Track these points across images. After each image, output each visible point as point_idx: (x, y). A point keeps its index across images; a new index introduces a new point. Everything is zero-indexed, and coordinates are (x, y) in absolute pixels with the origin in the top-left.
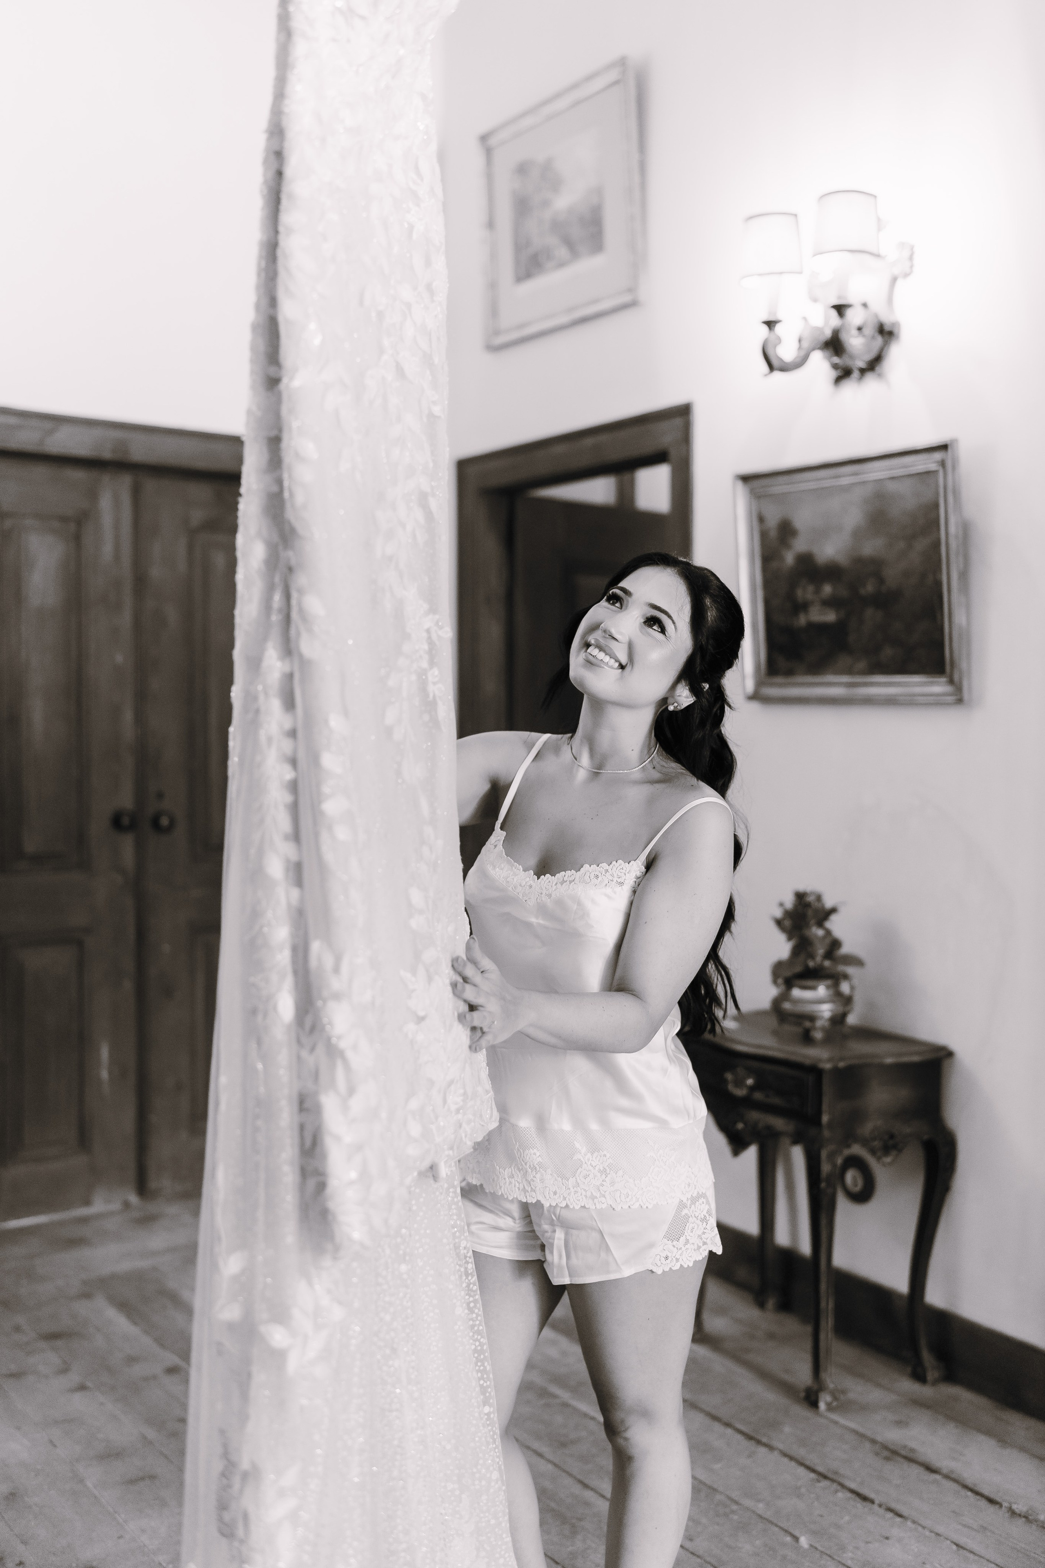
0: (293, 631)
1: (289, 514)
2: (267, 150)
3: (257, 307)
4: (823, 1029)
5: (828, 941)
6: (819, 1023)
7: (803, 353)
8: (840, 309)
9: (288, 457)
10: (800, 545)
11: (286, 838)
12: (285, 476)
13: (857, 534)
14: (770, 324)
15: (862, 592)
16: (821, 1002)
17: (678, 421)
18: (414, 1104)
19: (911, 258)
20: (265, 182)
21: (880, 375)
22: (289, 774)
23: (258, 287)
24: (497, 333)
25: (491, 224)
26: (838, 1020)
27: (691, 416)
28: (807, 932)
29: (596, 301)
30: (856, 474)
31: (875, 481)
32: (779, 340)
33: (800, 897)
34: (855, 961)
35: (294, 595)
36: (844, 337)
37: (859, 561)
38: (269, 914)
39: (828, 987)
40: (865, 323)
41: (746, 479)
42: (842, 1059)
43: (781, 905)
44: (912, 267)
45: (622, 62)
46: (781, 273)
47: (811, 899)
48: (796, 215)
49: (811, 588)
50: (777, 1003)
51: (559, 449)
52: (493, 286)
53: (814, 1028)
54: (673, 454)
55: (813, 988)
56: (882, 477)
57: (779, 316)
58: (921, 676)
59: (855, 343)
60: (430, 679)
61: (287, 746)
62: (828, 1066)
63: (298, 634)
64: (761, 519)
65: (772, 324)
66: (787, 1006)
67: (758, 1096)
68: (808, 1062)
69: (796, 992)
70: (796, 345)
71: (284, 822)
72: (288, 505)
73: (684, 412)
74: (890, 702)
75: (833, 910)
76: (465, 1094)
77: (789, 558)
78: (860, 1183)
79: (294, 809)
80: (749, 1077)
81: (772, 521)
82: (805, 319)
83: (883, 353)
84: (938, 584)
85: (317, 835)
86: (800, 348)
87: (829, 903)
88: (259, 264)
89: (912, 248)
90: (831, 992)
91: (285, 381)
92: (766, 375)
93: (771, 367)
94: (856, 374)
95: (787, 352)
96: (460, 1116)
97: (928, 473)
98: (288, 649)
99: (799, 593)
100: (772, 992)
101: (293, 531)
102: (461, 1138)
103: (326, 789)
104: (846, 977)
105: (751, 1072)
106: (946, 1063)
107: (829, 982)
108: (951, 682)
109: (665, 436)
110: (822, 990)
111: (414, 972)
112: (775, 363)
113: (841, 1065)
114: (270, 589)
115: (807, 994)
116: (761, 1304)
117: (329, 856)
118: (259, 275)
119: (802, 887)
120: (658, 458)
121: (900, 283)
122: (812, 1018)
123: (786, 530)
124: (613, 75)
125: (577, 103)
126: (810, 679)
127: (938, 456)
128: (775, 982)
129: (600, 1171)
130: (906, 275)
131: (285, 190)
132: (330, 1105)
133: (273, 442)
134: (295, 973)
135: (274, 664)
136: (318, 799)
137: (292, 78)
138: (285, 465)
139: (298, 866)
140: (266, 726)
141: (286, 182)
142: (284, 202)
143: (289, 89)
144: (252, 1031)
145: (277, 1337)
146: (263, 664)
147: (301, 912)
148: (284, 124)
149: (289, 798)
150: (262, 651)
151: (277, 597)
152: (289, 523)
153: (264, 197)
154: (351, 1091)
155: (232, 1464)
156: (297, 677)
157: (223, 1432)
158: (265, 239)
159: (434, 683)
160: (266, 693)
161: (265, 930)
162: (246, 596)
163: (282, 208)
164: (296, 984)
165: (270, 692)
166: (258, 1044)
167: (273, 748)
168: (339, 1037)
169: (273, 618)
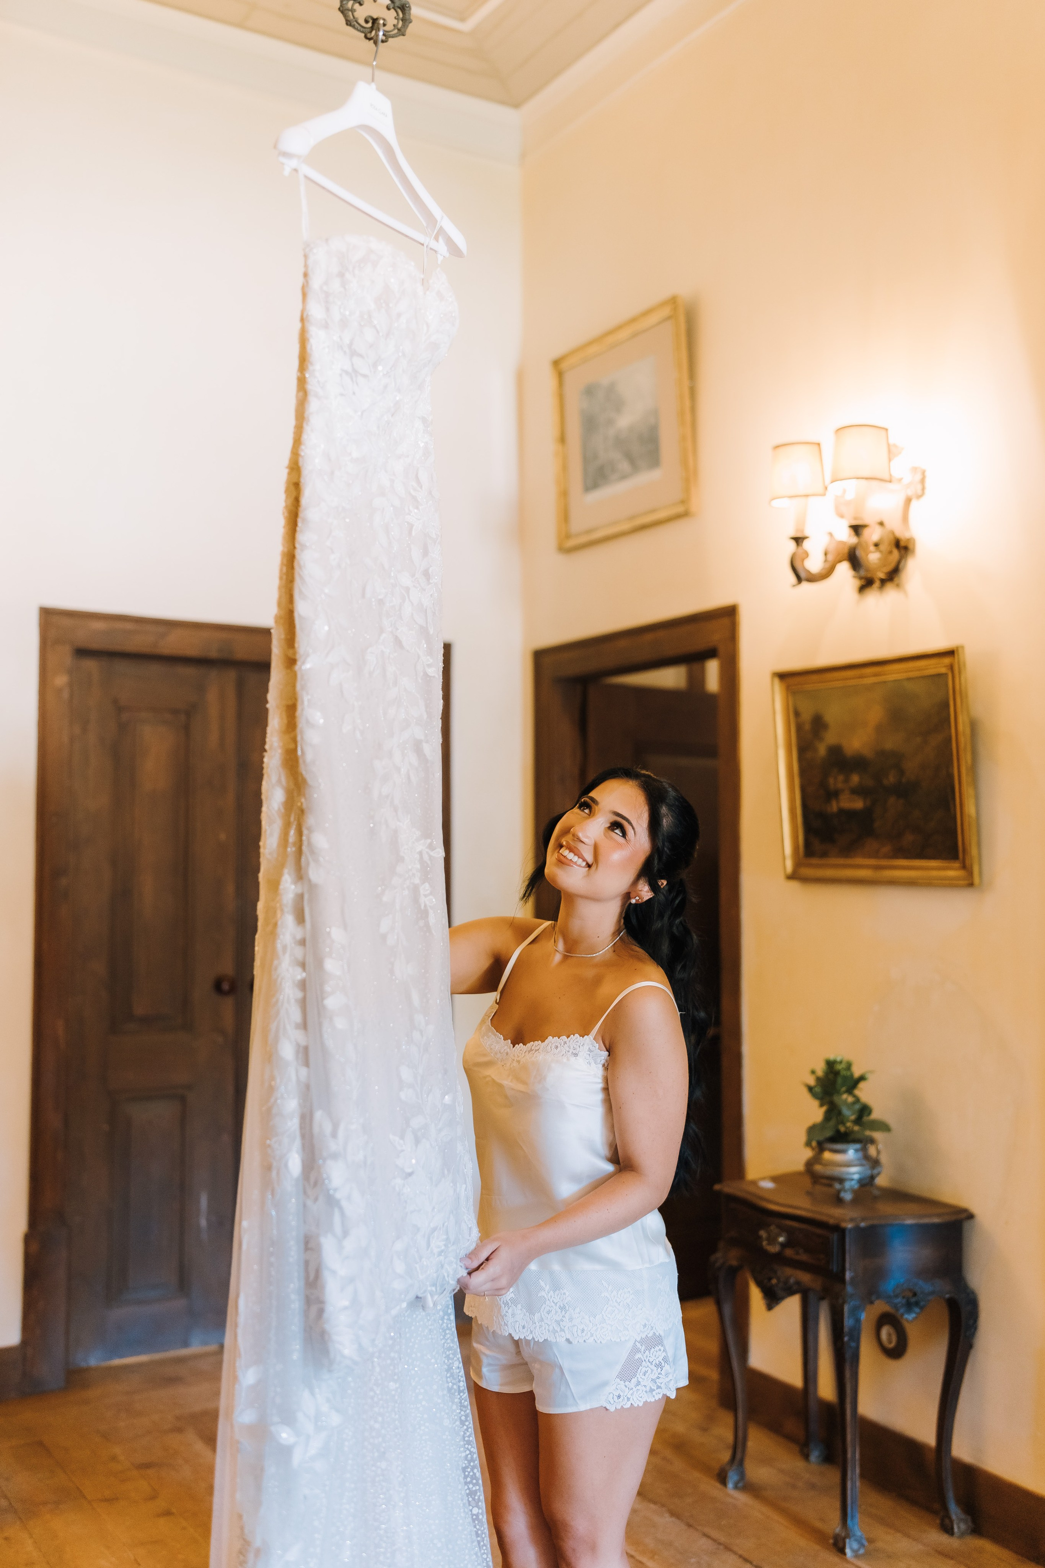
0: (303, 859)
1: (302, 769)
3: (279, 604)
4: (855, 1192)
5: (857, 1107)
6: (847, 1185)
7: (828, 565)
8: (857, 529)
9: (301, 724)
10: (831, 738)
11: (297, 1026)
12: (299, 738)
13: (879, 729)
14: (798, 540)
15: (885, 782)
16: (848, 1165)
17: (726, 621)
18: (399, 1246)
19: (923, 481)
20: (286, 508)
21: (898, 585)
22: (299, 975)
23: (281, 588)
24: (568, 536)
25: (562, 439)
26: (867, 1182)
27: (737, 617)
28: (836, 1098)
29: (653, 511)
30: (875, 675)
31: (895, 681)
32: (806, 555)
33: (830, 1065)
34: (884, 1127)
35: (305, 832)
36: (859, 553)
37: (882, 754)
38: (283, 1089)
39: (856, 1150)
40: (881, 540)
41: (783, 676)
42: (863, 1220)
43: (813, 1072)
44: (923, 489)
45: (673, 301)
46: (807, 496)
47: (839, 1067)
48: (819, 444)
49: (841, 778)
50: (809, 1164)
51: (622, 643)
52: (564, 494)
53: (843, 1189)
54: (722, 650)
55: (843, 1151)
56: (900, 678)
57: (807, 533)
58: (939, 861)
59: (873, 558)
60: (422, 892)
61: (299, 952)
62: (850, 1226)
63: (308, 864)
64: (797, 714)
65: (800, 540)
66: (818, 1168)
67: (789, 1252)
68: (832, 1221)
69: (827, 1155)
70: (822, 558)
71: (296, 1015)
72: (301, 761)
73: (729, 614)
74: (911, 883)
75: (862, 1078)
76: (447, 1239)
77: (822, 750)
78: (894, 1340)
79: (303, 1004)
80: (782, 1236)
81: (807, 716)
82: (831, 534)
83: (901, 566)
84: (950, 776)
85: (320, 1024)
86: (826, 561)
87: (857, 1072)
88: (282, 569)
89: (923, 473)
90: (860, 1154)
91: (299, 663)
92: (794, 586)
93: (799, 579)
94: (877, 584)
95: (814, 564)
96: (442, 1258)
97: (939, 675)
98: (300, 875)
99: (831, 781)
100: (808, 1154)
101: (304, 781)
102: (444, 1277)
103: (327, 988)
104: (872, 1141)
105: (783, 1229)
106: (966, 1225)
107: (858, 1146)
108: (964, 867)
109: (714, 635)
110: (851, 1153)
111: (402, 1137)
112: (803, 575)
113: (863, 1225)
114: (287, 826)
115: (838, 1157)
116: (806, 1457)
117: (330, 1042)
119: (832, 1057)
120: (709, 653)
121: (914, 504)
122: (841, 1180)
123: (819, 724)
124: (666, 312)
125: (635, 335)
126: (841, 861)
127: (947, 661)
128: (808, 1144)
129: (560, 1308)
130: (919, 497)
131: (301, 515)
132: (328, 1245)
133: (291, 710)
134: (303, 1136)
135: (289, 887)
136: (321, 996)
137: (307, 429)
138: (298, 730)
139: (306, 1049)
140: (281, 937)
141: (301, 509)
142: (300, 524)
143: (305, 437)
144: (268, 1184)
145: (284, 1435)
146: (281, 887)
147: (308, 1087)
148: (300, 464)
149: (300, 995)
150: (280, 875)
151: (292, 832)
152: (302, 774)
153: (285, 518)
154: (346, 1233)
155: (246, 1543)
156: (306, 897)
157: (240, 1517)
158: (286, 550)
159: (426, 896)
160: (282, 910)
161: (279, 1101)
162: (268, 832)
163: (298, 529)
164: (303, 1146)
165: (286, 910)
166: (273, 1194)
167: (287, 956)
168: (335, 1190)
169: (289, 849)
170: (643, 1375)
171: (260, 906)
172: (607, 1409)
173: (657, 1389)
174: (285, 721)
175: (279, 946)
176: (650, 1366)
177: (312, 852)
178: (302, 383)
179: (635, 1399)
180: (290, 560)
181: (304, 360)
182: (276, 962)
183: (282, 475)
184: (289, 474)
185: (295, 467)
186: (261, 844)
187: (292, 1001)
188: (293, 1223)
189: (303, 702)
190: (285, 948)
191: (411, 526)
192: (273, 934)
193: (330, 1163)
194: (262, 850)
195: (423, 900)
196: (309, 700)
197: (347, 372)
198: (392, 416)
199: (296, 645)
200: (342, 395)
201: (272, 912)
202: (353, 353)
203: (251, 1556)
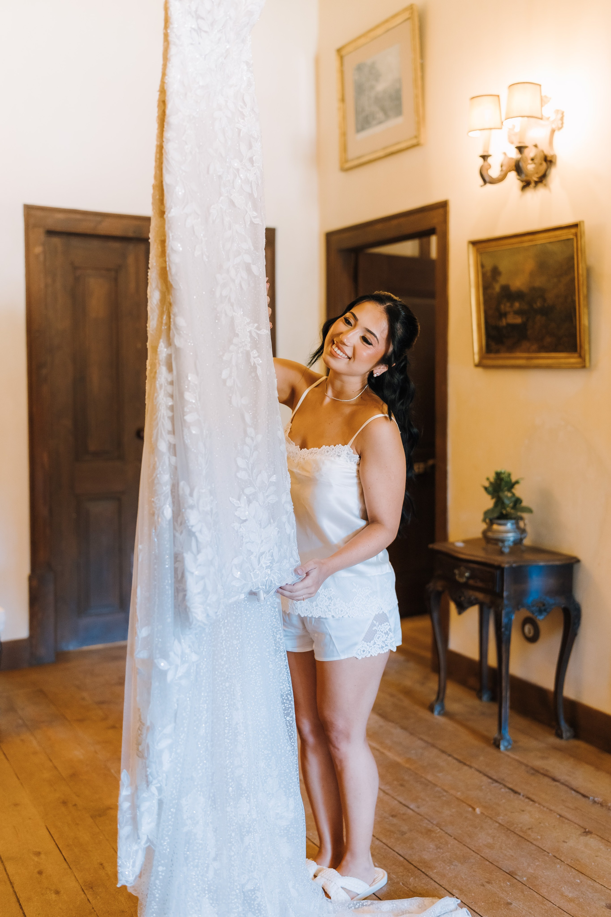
0: (171, 333)
1: (170, 278)
2: (159, 101)
3: (155, 178)
4: (510, 548)
5: (513, 499)
6: (506, 544)
7: (503, 173)
8: (520, 149)
9: (169, 250)
10: (503, 280)
11: (169, 433)
12: (167, 259)
13: (532, 274)
14: (484, 157)
15: (535, 306)
16: (507, 532)
17: (441, 211)
19: (562, 119)
20: (158, 116)
21: (545, 185)
22: (170, 403)
23: (155, 168)
24: (347, 161)
26: (518, 542)
27: (448, 208)
28: (501, 494)
29: (398, 143)
30: (530, 241)
31: (541, 244)
32: (490, 166)
33: (498, 475)
34: (529, 510)
35: (172, 316)
36: (521, 164)
37: (533, 289)
38: (160, 469)
39: (512, 524)
40: (536, 156)
41: (474, 243)
42: (515, 562)
43: (488, 479)
44: (562, 124)
45: (411, 8)
46: (491, 129)
47: (503, 476)
48: (498, 96)
49: (508, 304)
50: (484, 533)
51: (379, 227)
52: (344, 134)
53: (504, 546)
54: (439, 229)
55: (505, 525)
56: (545, 242)
57: (490, 153)
58: (565, 353)
59: (530, 167)
60: (252, 355)
61: (169, 389)
62: (506, 566)
63: (174, 335)
64: (483, 266)
65: (486, 158)
66: (490, 534)
67: (471, 582)
68: (496, 563)
69: (495, 527)
70: (499, 168)
71: (168, 426)
72: (169, 273)
73: (443, 206)
74: (548, 367)
75: (517, 482)
77: (497, 288)
78: (532, 632)
79: (172, 419)
80: (467, 572)
81: (488, 268)
82: (505, 154)
83: (547, 173)
84: (574, 302)
85: (183, 431)
86: (502, 170)
87: (514, 478)
88: (156, 156)
89: (563, 113)
90: (514, 526)
91: (166, 213)
92: (481, 186)
93: (485, 182)
94: (533, 184)
95: (494, 172)
97: (568, 240)
98: (170, 343)
99: (502, 307)
100: (484, 526)
101: (171, 285)
103: (186, 409)
104: (521, 518)
105: (468, 569)
106: (576, 566)
107: (513, 521)
108: (580, 356)
109: (434, 219)
110: (509, 525)
111: (239, 499)
112: (487, 179)
113: (514, 565)
114: (162, 314)
115: (502, 528)
116: (480, 698)
117: (188, 441)
118: (156, 161)
119: (499, 470)
120: (432, 231)
121: (557, 133)
122: (503, 541)
123: (495, 272)
124: (406, 15)
125: (388, 30)
126: (508, 355)
127: (573, 230)
128: (484, 520)
129: (328, 598)
130: (560, 129)
131: (166, 120)
132: (188, 558)
133: (163, 243)
134: (173, 497)
135: (163, 350)
136: (183, 414)
137: (169, 65)
138: (167, 254)
139: (175, 445)
140: (159, 379)
141: (166, 117)
142: (165, 126)
143: (168, 71)
144: (153, 524)
145: (162, 664)
146: (158, 350)
147: (176, 468)
148: (165, 88)
149: (170, 414)
150: (158, 343)
151: (165, 317)
152: (169, 282)
153: (157, 124)
154: (199, 552)
155: (143, 724)
156: (173, 356)
157: (139, 709)
158: (158, 144)
160: (159, 364)
161: (158, 476)
162: (151, 317)
163: (164, 129)
164: (173, 502)
165: (161, 363)
166: (155, 529)
167: (163, 390)
168: (192, 526)
169: (163, 328)
170: (377, 639)
171: (148, 362)
172: (357, 659)
173: (386, 646)
174: (160, 250)
175: (158, 385)
176: (381, 634)
177: (176, 329)
178: (166, 36)
179: (373, 652)
180: (160, 149)
181: (167, 22)
182: (156, 395)
183: (156, 98)
184: (159, 96)
185: (163, 91)
186: (148, 325)
187: (166, 418)
188: (167, 546)
189: (169, 237)
190: (161, 386)
191: (240, 131)
192: (154, 378)
193: (189, 511)
194: (148, 329)
196: (172, 236)
197: (194, 29)
198: (225, 58)
199: (165, 202)
200: (191, 44)
201: (154, 365)
202: (198, 17)
203: (144, 731)
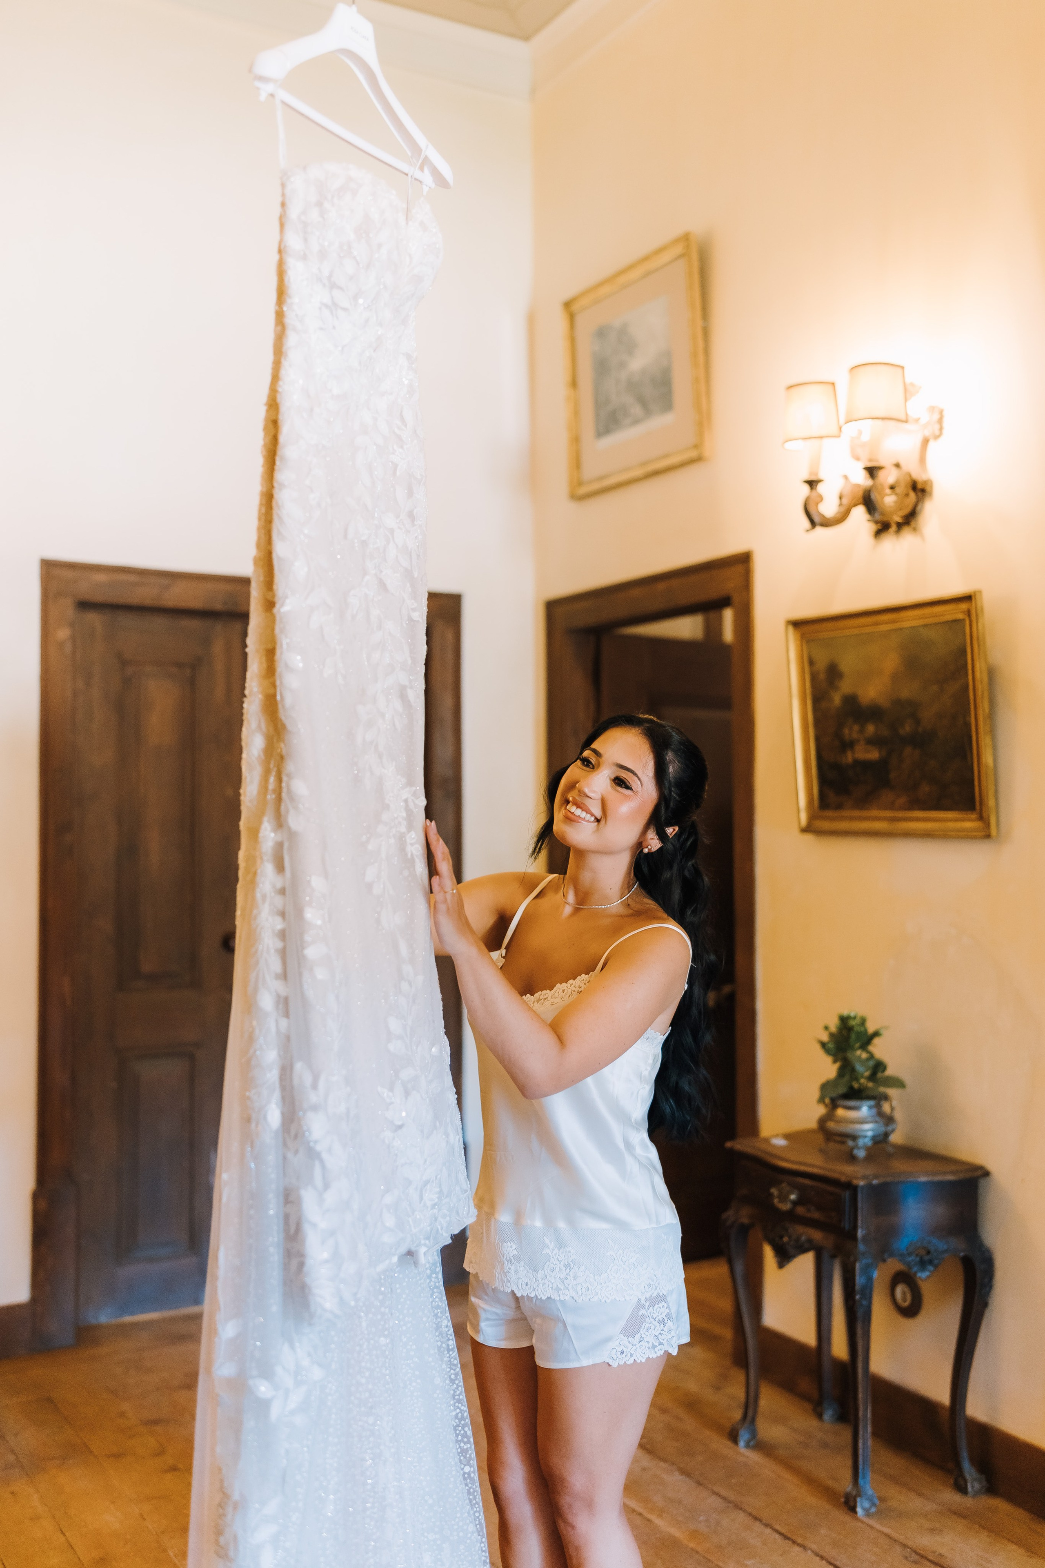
0: (283, 807)
1: (282, 714)
2: (267, 419)
3: (258, 546)
4: (868, 1149)
5: (871, 1063)
6: (861, 1142)
7: (843, 509)
8: (872, 471)
9: (280, 668)
10: (846, 687)
11: (277, 977)
12: (278, 683)
13: (895, 677)
14: (812, 484)
15: (901, 732)
16: (864, 1121)
17: (740, 568)
18: (389, 1200)
19: (940, 421)
20: (265, 445)
21: (915, 529)
22: (279, 925)
23: (258, 529)
24: (580, 484)
25: (574, 384)
26: (881, 1139)
27: (751, 564)
28: (851, 1055)
29: (667, 456)
30: (892, 622)
31: (909, 628)
32: (821, 498)
33: (844, 1020)
34: (898, 1083)
35: (285, 778)
36: (873, 496)
37: (898, 703)
38: (261, 1040)
39: (870, 1108)
40: (897, 482)
41: (797, 624)
42: (877, 1176)
43: (827, 1028)
44: (941, 429)
45: (685, 238)
46: (822, 437)
47: (855, 1023)
48: (833, 384)
49: (856, 728)
50: (823, 1123)
51: (636, 592)
52: (575, 442)
53: (856, 1147)
54: (736, 599)
55: (857, 1108)
56: (914, 625)
57: (821, 476)
59: (889, 500)
60: (408, 841)
61: (279, 901)
62: (863, 1183)
63: (287, 812)
64: (811, 663)
65: (814, 484)
66: (831, 1125)
67: (800, 1210)
68: (845, 1179)
69: (841, 1112)
70: (836, 501)
71: (276, 965)
72: (280, 706)
73: (743, 560)
74: (929, 836)
75: (876, 1034)
77: (837, 699)
78: (909, 1298)
79: (283, 953)
80: (793, 1194)
81: (822, 665)
82: (846, 477)
83: (918, 509)
84: (968, 726)
85: (300, 974)
86: (841, 505)
87: (872, 1027)
88: (260, 510)
89: (941, 412)
90: (874, 1112)
91: (277, 606)
92: (808, 531)
93: (813, 524)
94: (894, 528)
95: (829, 508)
96: (434, 1213)
97: (956, 621)
98: (280, 823)
99: (846, 731)
100: (821, 1111)
101: (284, 726)
102: (438, 1230)
103: (307, 938)
104: (887, 1098)
105: (794, 1187)
106: (982, 1183)
107: (872, 1103)
108: (981, 818)
109: (728, 583)
110: (865, 1111)
111: (391, 1089)
112: (817, 519)
113: (876, 1182)
114: (267, 773)
115: (851, 1114)
116: (819, 1415)
117: (310, 993)
118: (260, 519)
119: (845, 1012)
120: (725, 602)
121: (932, 444)
122: (854, 1137)
123: (833, 673)
124: (678, 250)
125: (648, 274)
126: (857, 813)
127: (964, 606)
128: (821, 1100)
130: (937, 437)
131: (278, 453)
132: (310, 1200)
133: (270, 653)
134: (283, 1090)
135: (268, 835)
136: (302, 946)
137: (284, 364)
138: (277, 674)
139: (286, 999)
140: (261, 885)
141: (278, 447)
142: (277, 462)
143: (283, 371)
144: (248, 1137)
145: (262, 1389)
146: (261, 835)
147: (288, 1039)
148: (278, 399)
149: (280, 945)
150: (260, 823)
151: (272, 779)
152: (281, 720)
153: (264, 456)
154: (327, 1186)
155: (226, 1496)
156: (286, 845)
157: (220, 1470)
158: (265, 490)
159: (412, 845)
160: (262, 859)
161: (258, 1053)
162: (248, 779)
163: (276, 468)
164: (283, 1099)
165: (265, 858)
166: (252, 1146)
167: (267, 905)
168: (316, 1142)
169: (269, 797)
170: (646, 1331)
171: (241, 854)
172: (610, 1365)
173: (659, 1345)
174: (265, 666)
175: (258, 895)
176: (653, 1322)
177: (292, 799)
178: (280, 316)
179: (638, 1355)
180: (268, 499)
181: (282, 293)
182: (255, 912)
183: (261, 413)
184: (267, 411)
185: (273, 404)
186: (241, 791)
187: (273, 952)
188: (273, 1176)
189: (281, 646)
190: (264, 897)
191: (396, 466)
192: (253, 883)
193: (310, 1115)
194: (242, 798)
195: (409, 849)
196: (287, 644)
197: (326, 306)
198: (375, 351)
199: (275, 587)
200: (321, 329)
201: (252, 860)
202: (333, 286)
